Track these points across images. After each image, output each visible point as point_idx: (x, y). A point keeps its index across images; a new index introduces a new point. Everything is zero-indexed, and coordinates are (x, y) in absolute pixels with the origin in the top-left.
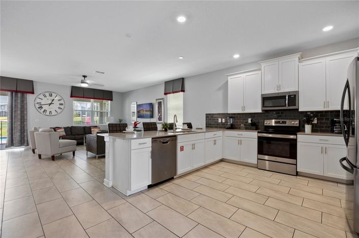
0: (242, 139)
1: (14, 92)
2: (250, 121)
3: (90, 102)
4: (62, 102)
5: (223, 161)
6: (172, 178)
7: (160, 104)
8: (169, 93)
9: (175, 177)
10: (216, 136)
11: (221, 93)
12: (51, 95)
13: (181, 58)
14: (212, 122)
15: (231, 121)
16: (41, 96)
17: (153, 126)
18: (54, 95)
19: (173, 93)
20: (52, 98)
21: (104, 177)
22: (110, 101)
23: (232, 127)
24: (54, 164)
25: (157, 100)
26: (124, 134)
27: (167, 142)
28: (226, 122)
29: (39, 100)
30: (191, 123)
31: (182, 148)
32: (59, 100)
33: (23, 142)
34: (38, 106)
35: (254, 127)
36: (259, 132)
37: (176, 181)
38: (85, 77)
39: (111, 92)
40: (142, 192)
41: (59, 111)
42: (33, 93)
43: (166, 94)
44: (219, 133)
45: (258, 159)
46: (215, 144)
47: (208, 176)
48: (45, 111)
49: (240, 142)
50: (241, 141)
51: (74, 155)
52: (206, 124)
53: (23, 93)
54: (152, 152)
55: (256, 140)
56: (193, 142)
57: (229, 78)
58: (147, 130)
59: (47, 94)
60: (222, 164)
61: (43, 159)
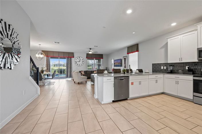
0: (178, 80)
1: (68, 58)
2: (187, 68)
3: (94, 60)
4: (83, 60)
5: (164, 94)
6: (126, 99)
7: (125, 59)
8: (130, 53)
9: (128, 99)
10: (157, 77)
11: (163, 50)
12: (79, 58)
13: (134, 33)
14: (156, 69)
15: (171, 68)
16: (76, 58)
17: (119, 71)
18: (80, 58)
19: (132, 53)
20: (80, 59)
21: (94, 94)
22: (102, 59)
23: (172, 72)
24: (79, 86)
25: (123, 57)
26: (103, 75)
27: (123, 80)
28: (167, 69)
29: (75, 60)
30: (142, 69)
31: (132, 84)
32: (82, 60)
33: (71, 76)
34: (75, 62)
35: (192, 73)
36: (194, 76)
37: (128, 101)
38: (90, 49)
39: (103, 55)
40: (109, 103)
41: (82, 64)
42: (74, 57)
43: (128, 53)
44: (160, 76)
45: (194, 96)
46: (156, 82)
47: (149, 102)
48: (78, 64)
49: (177, 83)
50: (178, 81)
51: (86, 83)
52: (153, 70)
53: (71, 58)
54: (114, 84)
55: (192, 82)
56: (140, 81)
57: (169, 40)
58: (115, 73)
59: (78, 58)
60: (163, 96)
61: (76, 83)
